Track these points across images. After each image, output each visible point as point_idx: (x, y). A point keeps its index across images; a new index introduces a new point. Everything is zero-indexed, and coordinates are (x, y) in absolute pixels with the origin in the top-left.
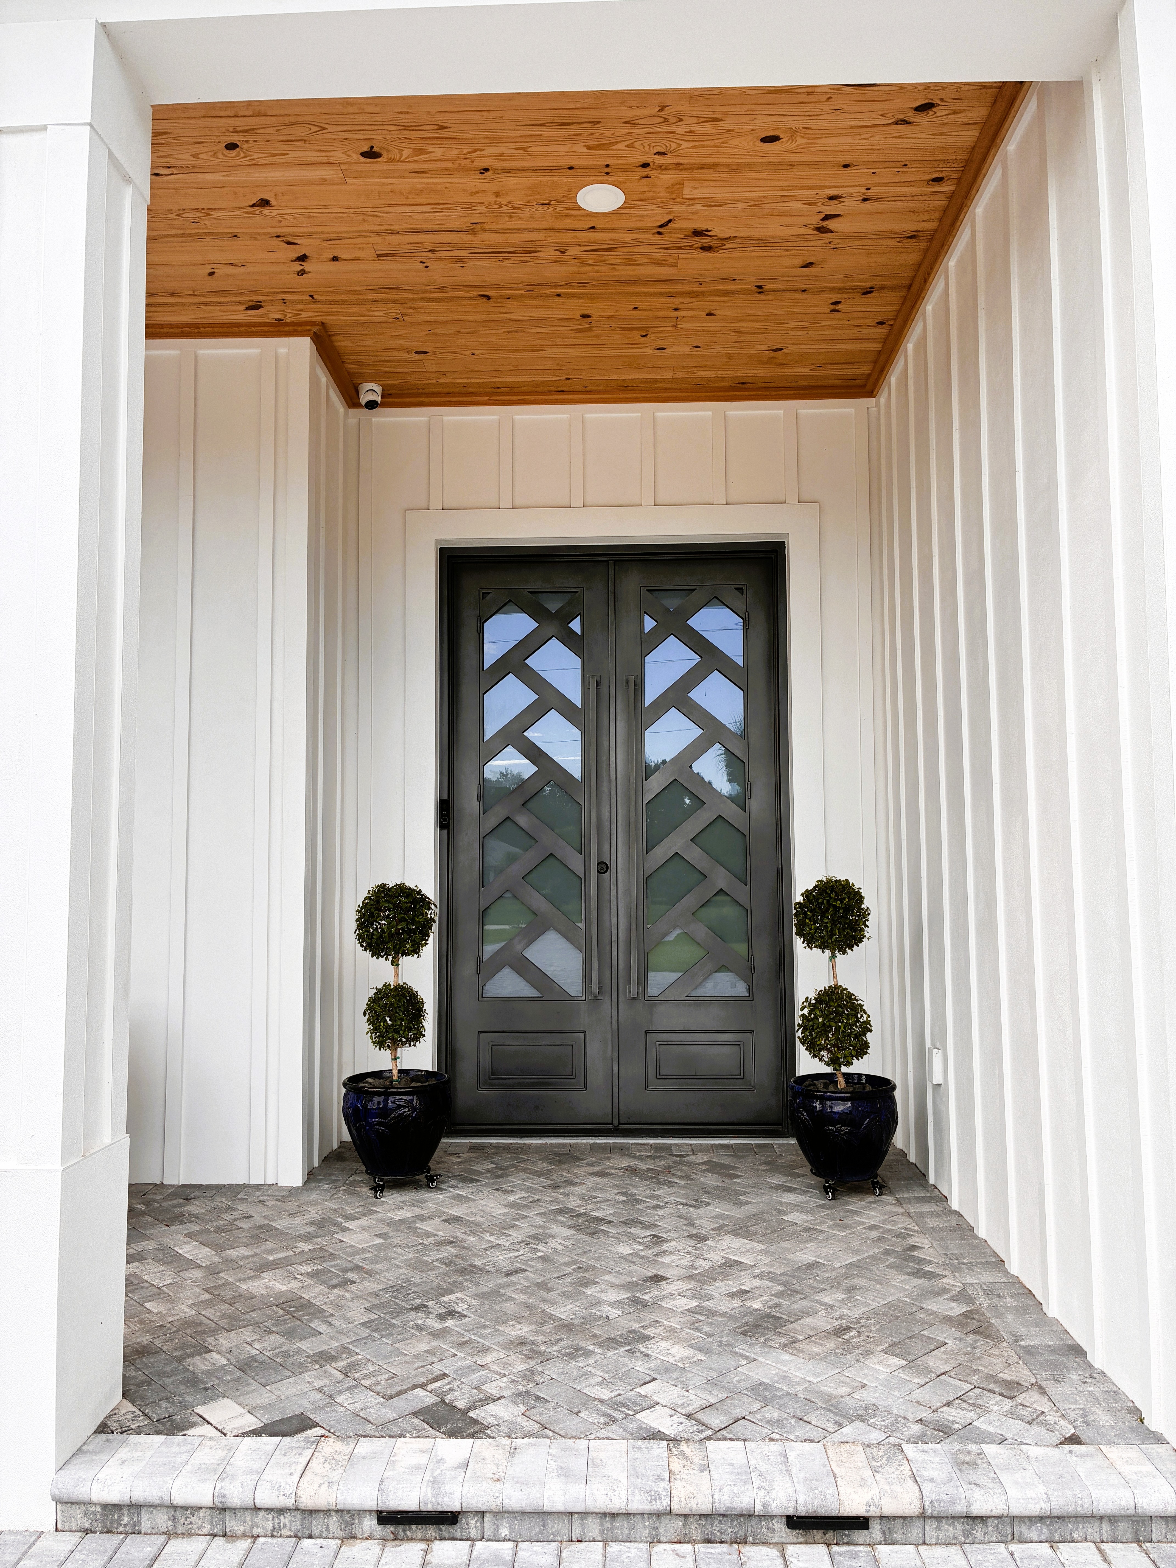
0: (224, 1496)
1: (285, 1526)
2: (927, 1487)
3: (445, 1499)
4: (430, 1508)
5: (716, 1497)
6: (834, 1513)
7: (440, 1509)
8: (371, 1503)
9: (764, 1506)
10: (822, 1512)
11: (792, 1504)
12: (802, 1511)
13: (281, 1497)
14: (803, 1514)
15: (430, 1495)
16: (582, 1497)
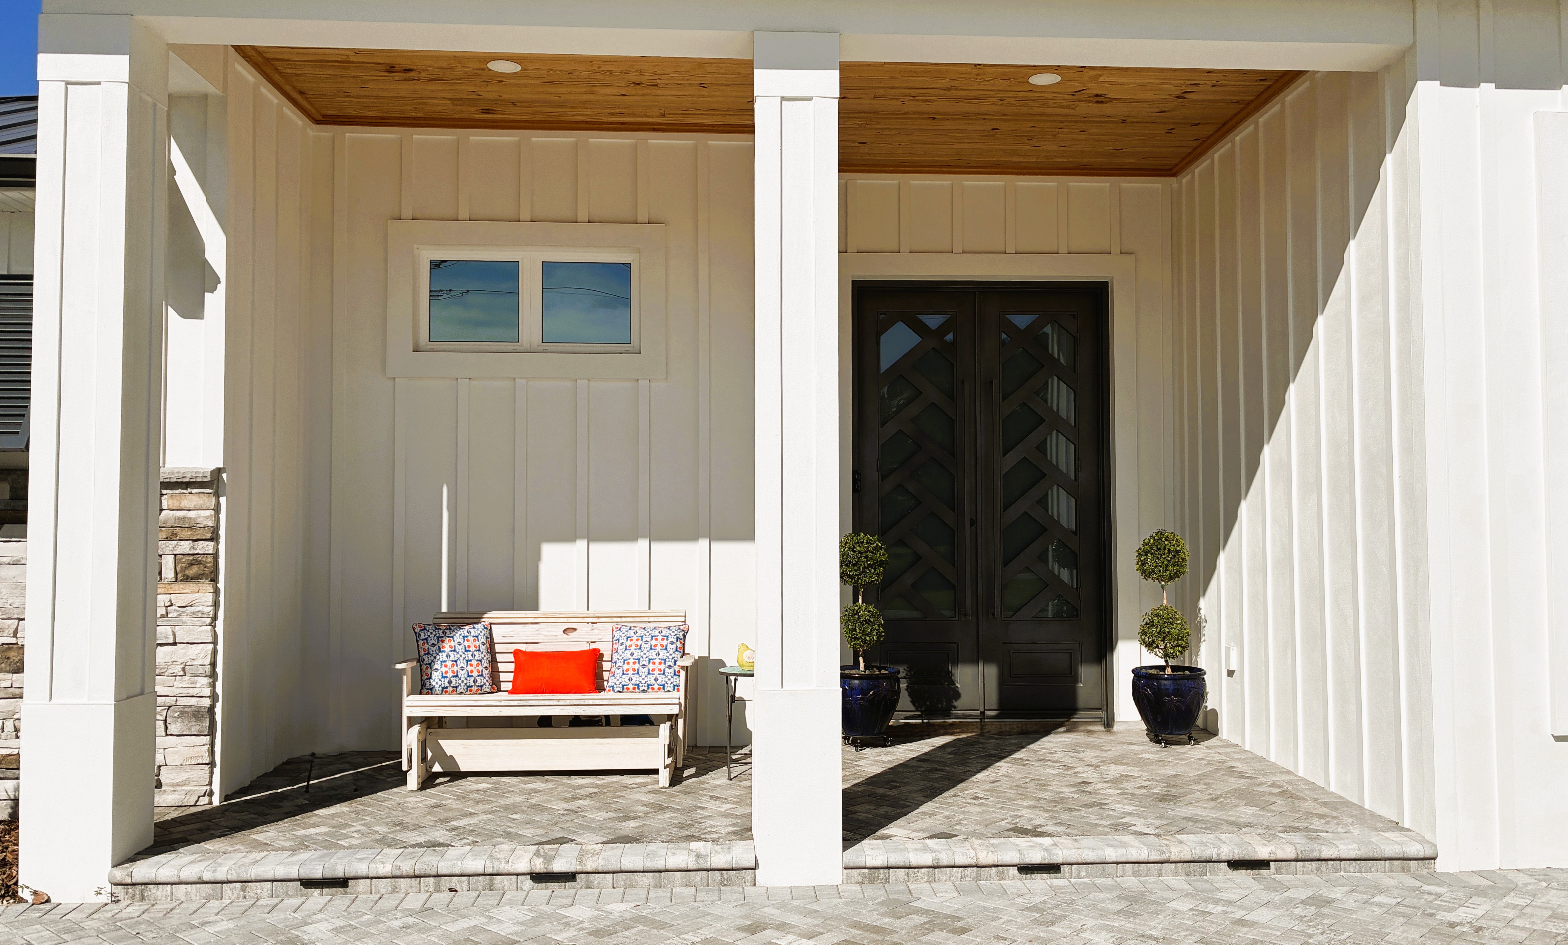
0: (938, 859)
1: (967, 875)
2: (1298, 846)
3: (1055, 857)
4: (1047, 861)
5: (1193, 851)
6: (1253, 858)
7: (1051, 862)
8: (1016, 861)
9: (1217, 855)
10: (1247, 858)
11: (1231, 854)
12: (1237, 858)
13: (969, 859)
14: (1237, 859)
15: (1046, 855)
16: (1125, 854)
